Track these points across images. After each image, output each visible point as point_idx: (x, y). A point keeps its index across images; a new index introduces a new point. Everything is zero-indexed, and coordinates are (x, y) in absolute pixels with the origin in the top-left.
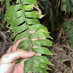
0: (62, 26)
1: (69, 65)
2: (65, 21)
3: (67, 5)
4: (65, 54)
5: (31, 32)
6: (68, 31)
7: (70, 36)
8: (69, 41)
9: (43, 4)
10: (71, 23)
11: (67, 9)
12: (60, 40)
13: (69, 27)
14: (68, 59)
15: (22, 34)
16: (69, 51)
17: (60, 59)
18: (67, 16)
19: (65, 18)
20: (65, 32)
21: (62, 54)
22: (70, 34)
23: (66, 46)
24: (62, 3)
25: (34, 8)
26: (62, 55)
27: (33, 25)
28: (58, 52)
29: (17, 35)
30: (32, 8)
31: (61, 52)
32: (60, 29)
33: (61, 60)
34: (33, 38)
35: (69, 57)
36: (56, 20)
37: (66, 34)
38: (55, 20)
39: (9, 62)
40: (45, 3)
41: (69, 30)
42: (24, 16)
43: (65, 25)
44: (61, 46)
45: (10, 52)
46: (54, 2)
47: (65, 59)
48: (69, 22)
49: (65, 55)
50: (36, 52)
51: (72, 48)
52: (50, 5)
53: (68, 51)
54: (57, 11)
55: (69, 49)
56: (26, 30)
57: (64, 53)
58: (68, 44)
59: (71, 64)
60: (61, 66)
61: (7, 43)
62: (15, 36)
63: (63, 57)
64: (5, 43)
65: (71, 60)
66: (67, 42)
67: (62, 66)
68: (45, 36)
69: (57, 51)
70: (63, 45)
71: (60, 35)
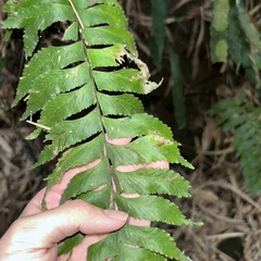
0: (211, 112)
1: (239, 255)
2: (223, 98)
3: (229, 42)
4: (225, 211)
5: (115, 142)
6: (233, 131)
7: (240, 150)
8: (236, 165)
9: (146, 35)
10: (243, 104)
11: (229, 57)
12: (205, 163)
13: (236, 116)
14: (236, 231)
15: (84, 149)
16: (238, 201)
17: (204, 231)
18: (229, 79)
19: (223, 86)
20: (224, 136)
21: (213, 212)
22: (241, 141)
23: (226, 185)
24: (211, 33)
25: (125, 57)
26: (212, 217)
27: (122, 116)
28: (197, 206)
29: (66, 149)
30: (121, 60)
31: (209, 205)
32: (205, 124)
33: (209, 234)
34: (122, 164)
35: (239, 224)
36: (192, 92)
37: (226, 141)
38: (186, 92)
39: (40, 245)
40: (152, 33)
41: (238, 126)
42: (91, 84)
43: (224, 111)
44: (211, 182)
45: (38, 211)
46: (186, 31)
47: (223, 232)
48: (238, 101)
49: (223, 218)
50: (132, 214)
51: (247, 193)
52: (171, 39)
53: (233, 201)
54: (195, 62)
55: (236, 195)
56: (98, 133)
57: (221, 210)
58: (233, 179)
59: (245, 251)
60: (210, 256)
61: (12, 170)
62: (56, 153)
63: (217, 226)
64: (7, 171)
65: (246, 236)
66: (229, 171)
67: (214, 257)
68: (166, 156)
69: (194, 204)
70: (215, 180)
71: (206, 144)
